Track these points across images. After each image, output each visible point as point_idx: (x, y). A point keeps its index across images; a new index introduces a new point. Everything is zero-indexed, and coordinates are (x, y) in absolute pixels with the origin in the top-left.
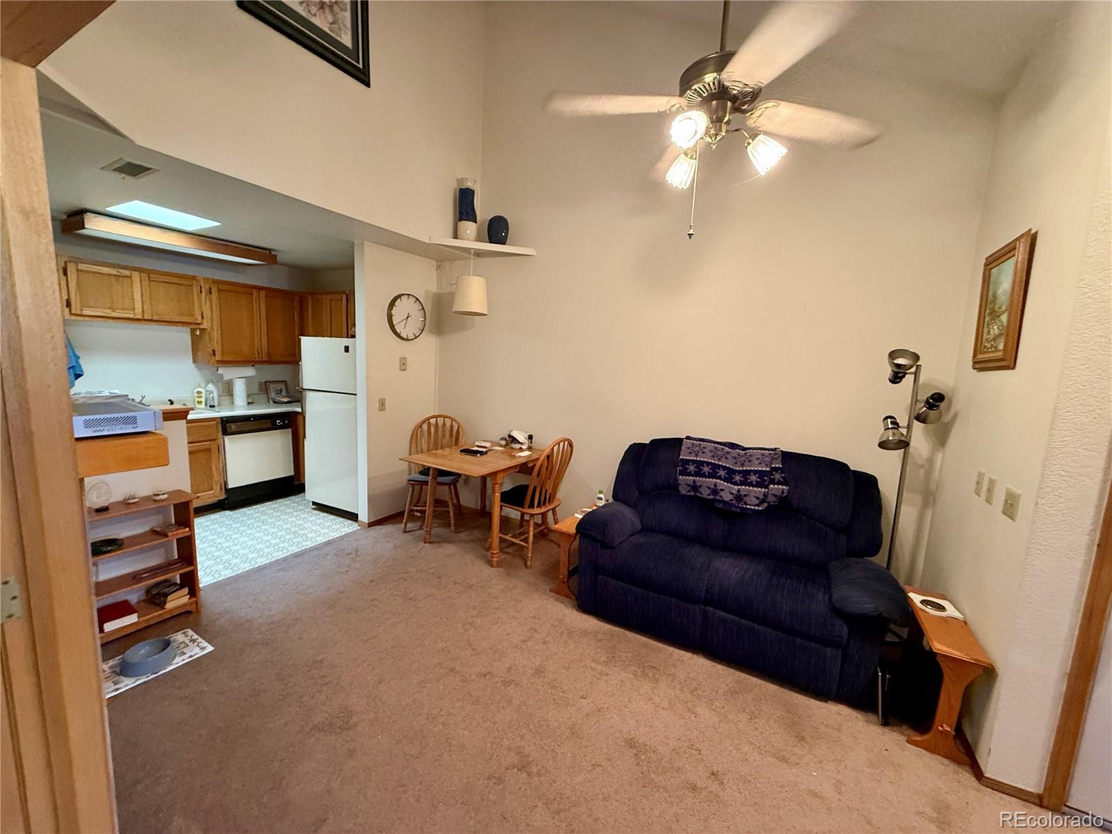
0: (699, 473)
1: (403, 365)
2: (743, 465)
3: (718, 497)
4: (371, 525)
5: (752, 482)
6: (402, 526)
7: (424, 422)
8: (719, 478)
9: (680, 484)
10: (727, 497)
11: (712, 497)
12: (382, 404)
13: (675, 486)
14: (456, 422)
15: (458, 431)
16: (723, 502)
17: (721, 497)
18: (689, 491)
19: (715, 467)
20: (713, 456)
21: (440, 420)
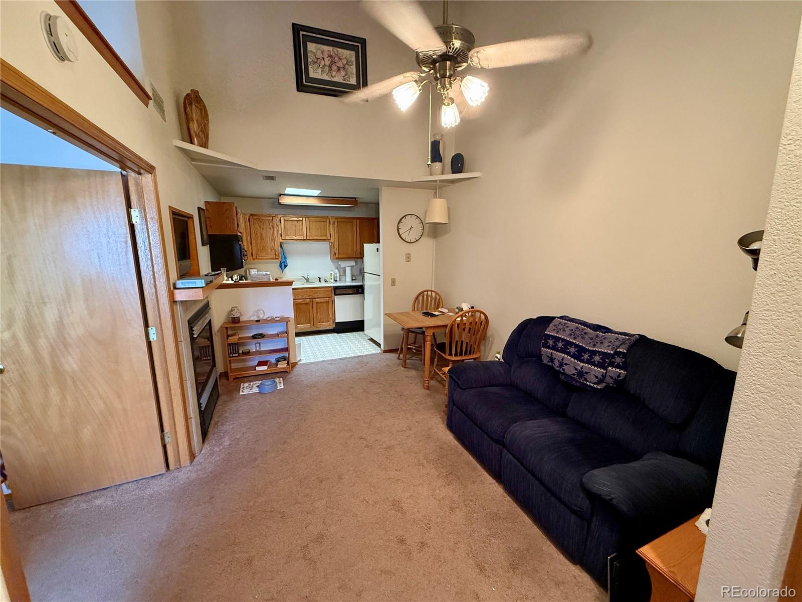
0: (554, 348)
1: (408, 258)
2: (594, 346)
3: (561, 370)
4: (385, 351)
5: (594, 362)
6: (397, 355)
7: (420, 294)
8: (568, 354)
9: (543, 354)
10: (569, 370)
11: (558, 369)
12: (393, 282)
13: (539, 356)
14: (439, 295)
15: (439, 302)
16: (564, 374)
17: (564, 370)
18: (549, 362)
19: (568, 344)
20: (571, 335)
21: (430, 293)
